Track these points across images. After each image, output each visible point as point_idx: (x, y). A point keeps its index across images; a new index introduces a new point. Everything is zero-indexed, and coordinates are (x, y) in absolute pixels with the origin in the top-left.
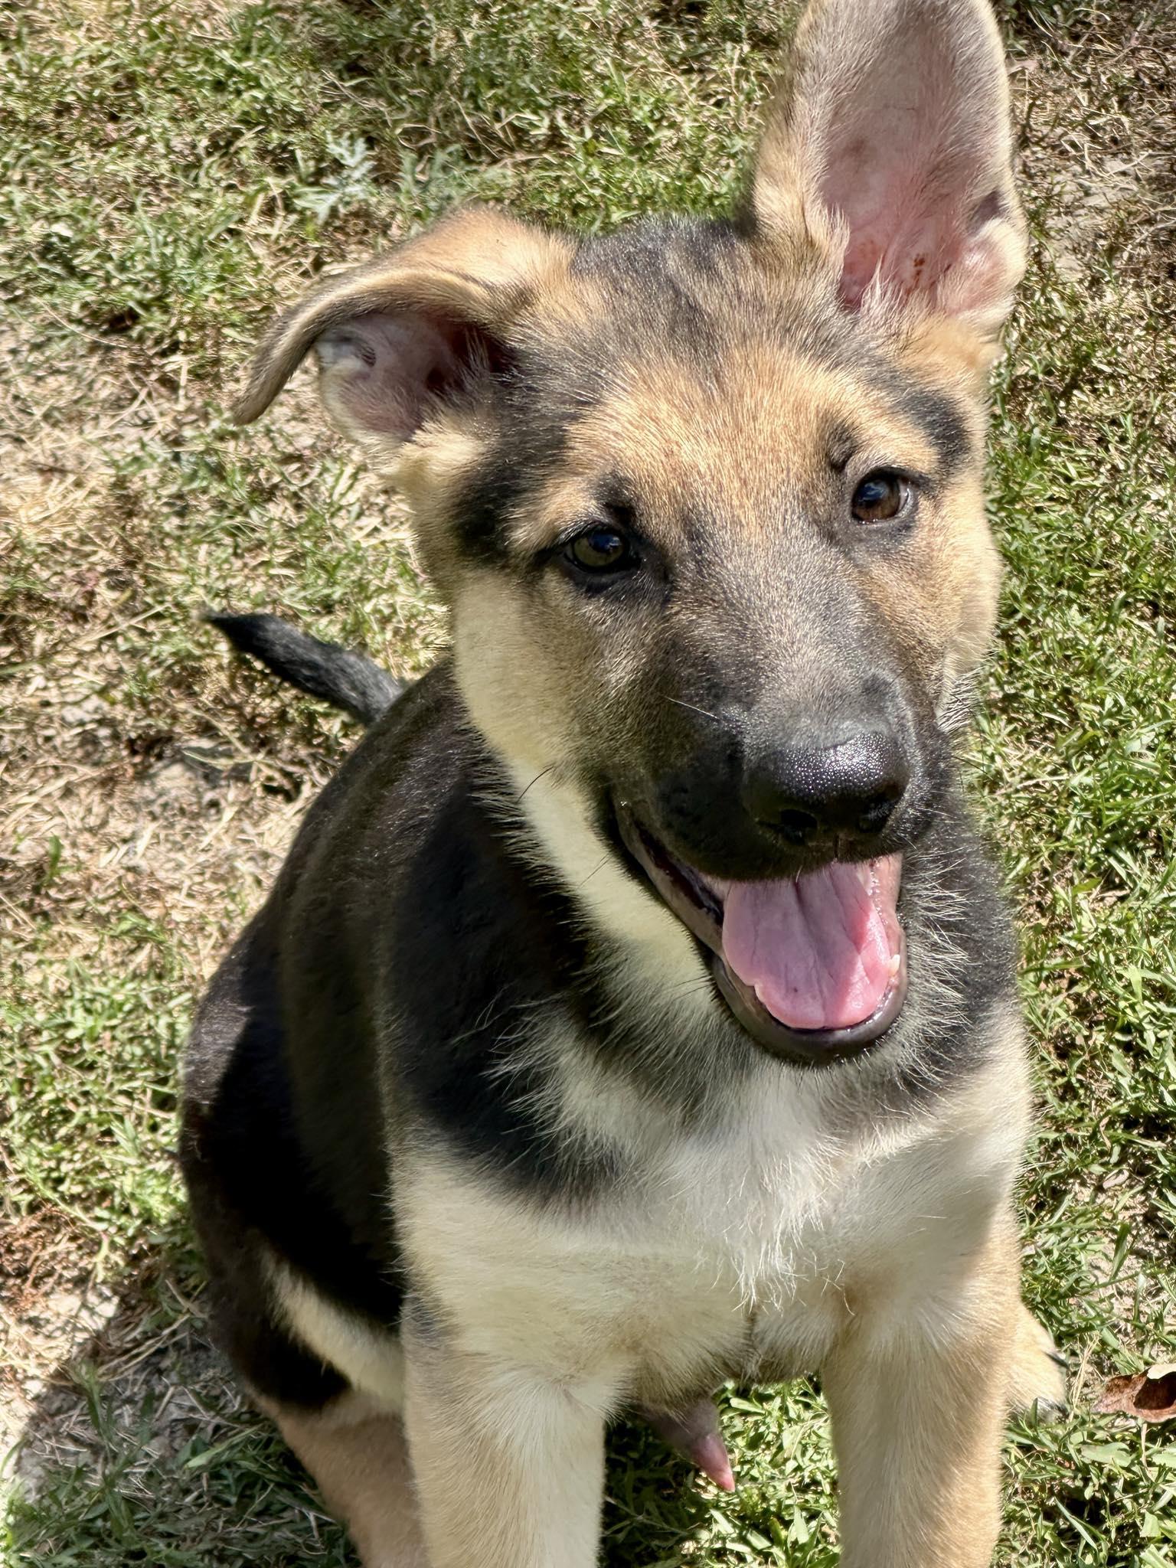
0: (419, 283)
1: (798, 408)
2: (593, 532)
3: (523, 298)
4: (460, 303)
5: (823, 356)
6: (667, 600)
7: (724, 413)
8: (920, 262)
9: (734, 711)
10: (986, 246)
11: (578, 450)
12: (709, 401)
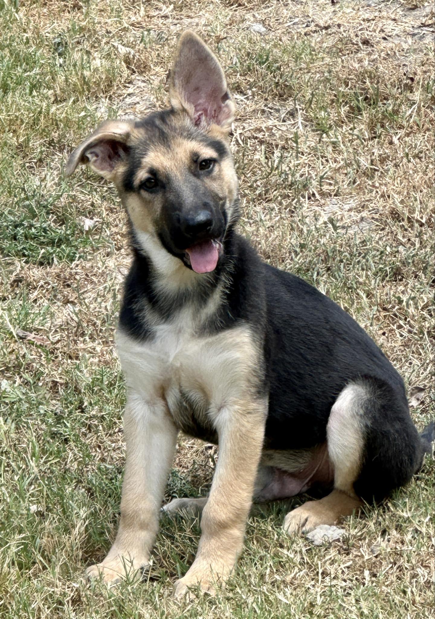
0: (105, 136)
1: (185, 151)
2: (148, 180)
3: (128, 135)
4: (114, 138)
5: (189, 138)
6: (165, 192)
7: (171, 154)
8: (215, 111)
9: (178, 212)
10: (227, 106)
11: (144, 164)
12: (168, 151)
